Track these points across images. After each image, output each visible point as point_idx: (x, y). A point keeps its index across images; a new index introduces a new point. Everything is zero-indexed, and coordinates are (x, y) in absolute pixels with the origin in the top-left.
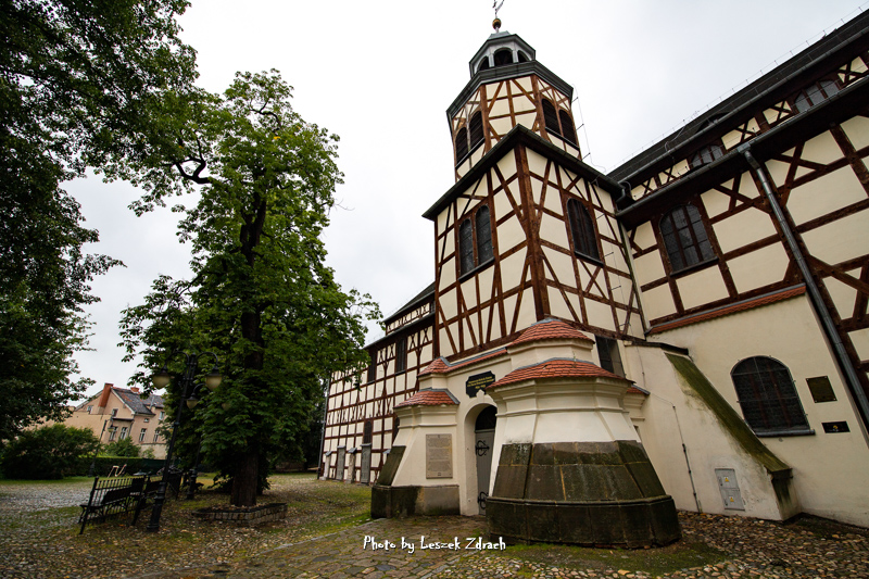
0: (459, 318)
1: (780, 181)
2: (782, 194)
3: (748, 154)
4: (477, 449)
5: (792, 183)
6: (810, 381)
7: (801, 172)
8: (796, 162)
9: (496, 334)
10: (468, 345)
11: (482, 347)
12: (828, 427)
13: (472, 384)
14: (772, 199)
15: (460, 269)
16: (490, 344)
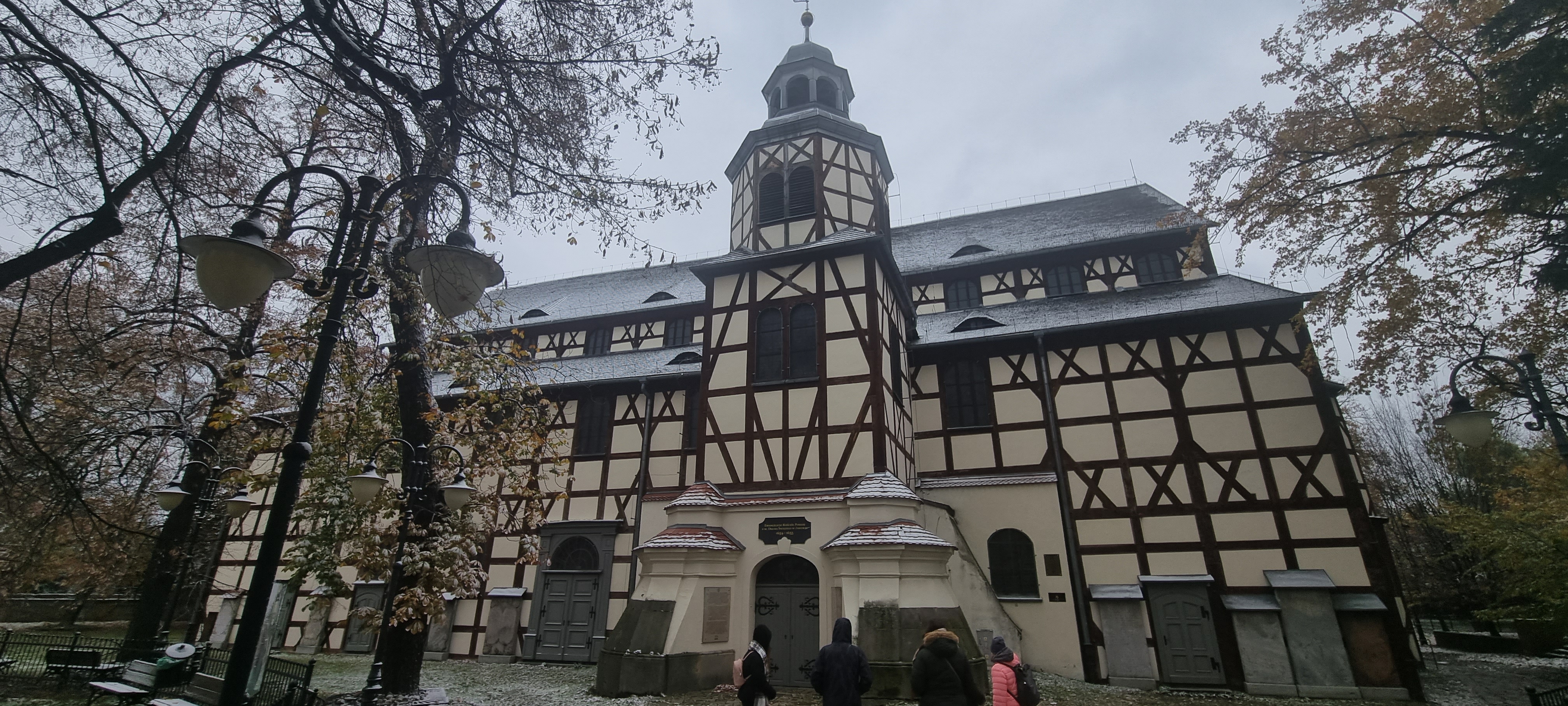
0: (748, 437)
1: (1055, 375)
2: (1055, 385)
3: (1040, 341)
4: (757, 606)
5: (1063, 380)
6: (1046, 556)
7: (1072, 373)
8: (1069, 363)
9: (811, 471)
12: (1053, 597)
13: (770, 527)
14: (1046, 387)
15: (755, 371)
16: (799, 482)
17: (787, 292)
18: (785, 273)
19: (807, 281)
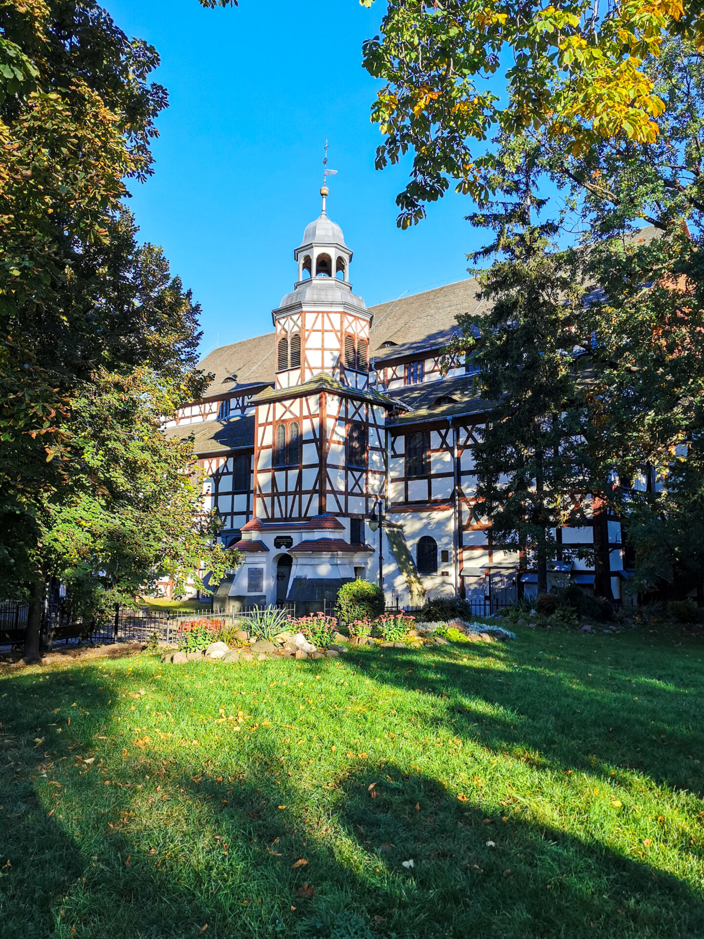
0: (272, 495)
1: (461, 442)
2: (461, 449)
3: (451, 422)
4: (278, 576)
5: (465, 446)
7: (471, 442)
8: (470, 435)
9: (295, 514)
10: (277, 515)
11: (286, 519)
13: (279, 540)
14: (456, 451)
15: (276, 460)
16: (291, 519)
17: (288, 416)
18: (287, 403)
19: (295, 409)
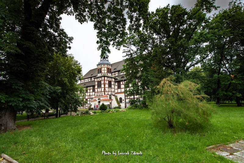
0: (97, 92)
3: (123, 80)
4: (99, 104)
6: (123, 100)
9: (101, 95)
10: (98, 95)
12: (123, 103)
13: (98, 99)
14: (124, 85)
15: (98, 87)
17: (99, 80)
18: (99, 78)
19: (100, 79)
